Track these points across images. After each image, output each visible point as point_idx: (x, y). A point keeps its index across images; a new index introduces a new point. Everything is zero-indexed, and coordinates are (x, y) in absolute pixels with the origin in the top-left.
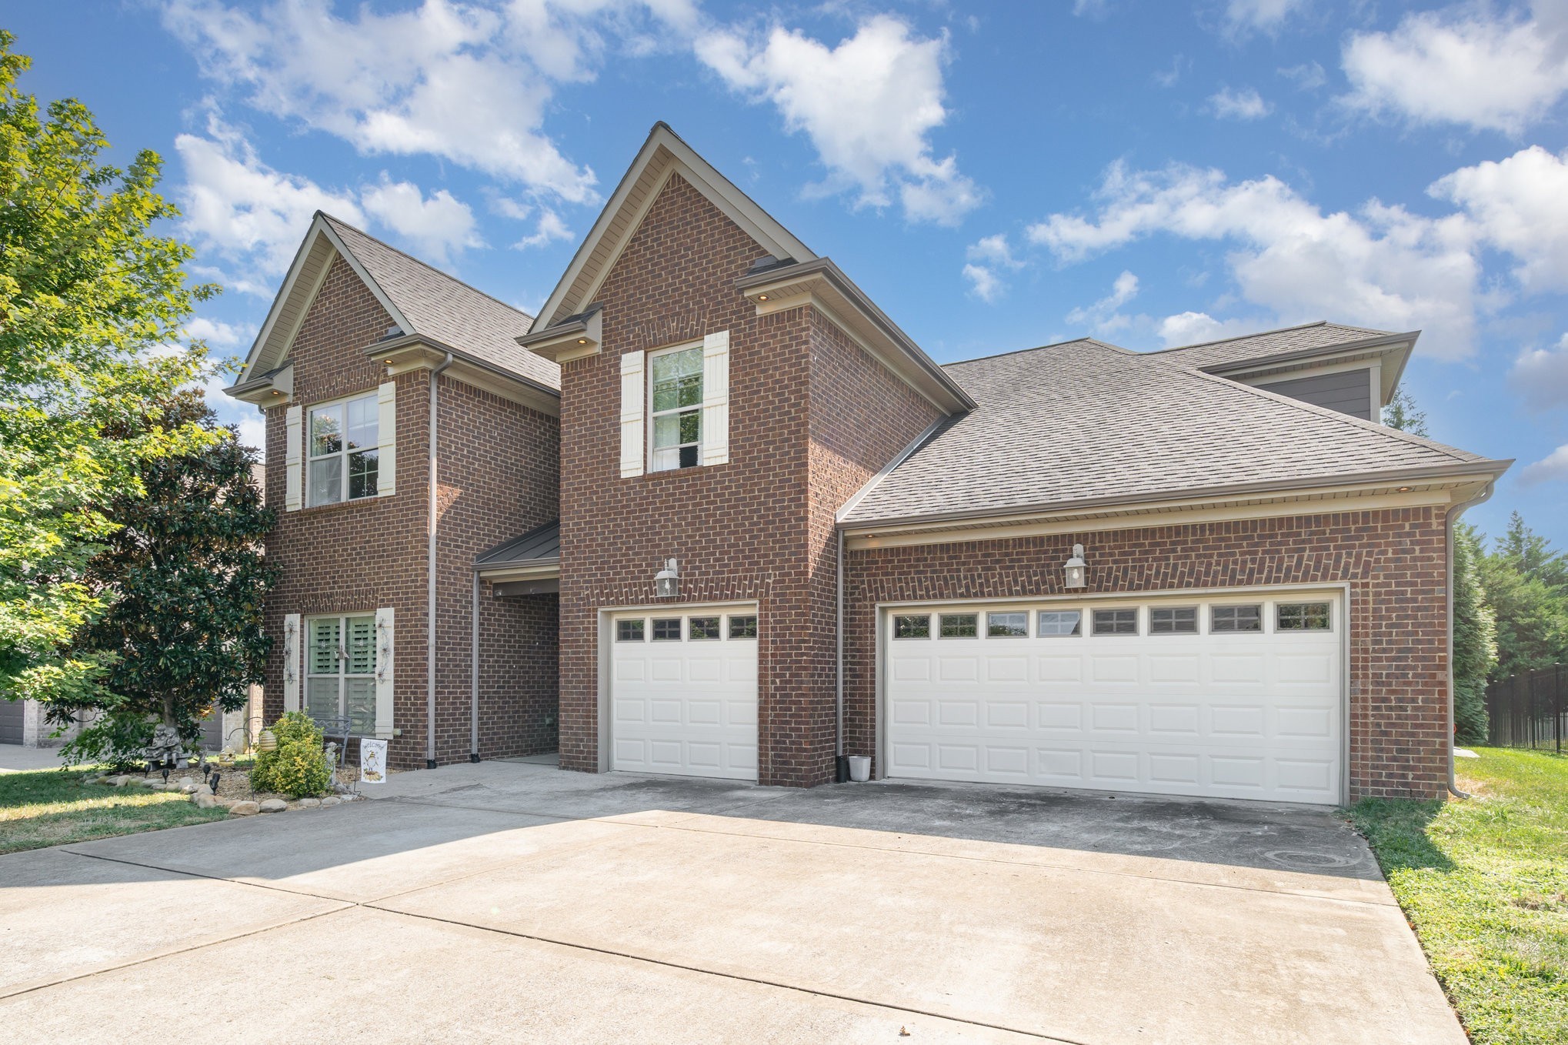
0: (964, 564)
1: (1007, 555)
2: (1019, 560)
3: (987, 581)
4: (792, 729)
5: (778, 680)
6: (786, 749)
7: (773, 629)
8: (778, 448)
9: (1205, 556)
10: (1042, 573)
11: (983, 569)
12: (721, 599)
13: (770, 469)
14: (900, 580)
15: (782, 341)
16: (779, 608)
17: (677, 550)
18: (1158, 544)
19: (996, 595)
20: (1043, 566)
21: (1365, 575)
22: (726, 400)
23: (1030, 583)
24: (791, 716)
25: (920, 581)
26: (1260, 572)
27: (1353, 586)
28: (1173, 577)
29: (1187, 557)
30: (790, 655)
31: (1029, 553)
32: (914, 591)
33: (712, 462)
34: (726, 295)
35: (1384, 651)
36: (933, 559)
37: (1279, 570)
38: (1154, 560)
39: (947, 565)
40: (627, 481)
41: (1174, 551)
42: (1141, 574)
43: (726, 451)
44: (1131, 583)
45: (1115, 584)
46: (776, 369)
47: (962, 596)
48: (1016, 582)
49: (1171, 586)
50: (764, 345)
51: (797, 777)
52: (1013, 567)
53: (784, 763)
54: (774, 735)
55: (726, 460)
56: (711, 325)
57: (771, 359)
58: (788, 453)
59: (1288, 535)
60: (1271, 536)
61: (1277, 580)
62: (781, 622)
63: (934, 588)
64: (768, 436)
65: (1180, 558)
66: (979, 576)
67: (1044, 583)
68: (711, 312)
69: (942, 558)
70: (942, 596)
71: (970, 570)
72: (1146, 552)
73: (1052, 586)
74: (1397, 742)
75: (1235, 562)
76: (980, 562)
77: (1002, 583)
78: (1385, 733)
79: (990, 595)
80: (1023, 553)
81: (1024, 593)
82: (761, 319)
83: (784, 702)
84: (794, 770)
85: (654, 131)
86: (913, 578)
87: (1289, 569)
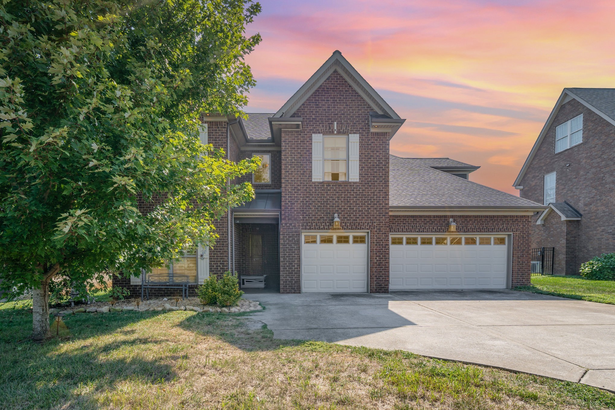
0: (418, 222)
1: (431, 220)
2: (434, 222)
3: (425, 228)
4: (383, 274)
5: (378, 258)
6: (380, 281)
7: (376, 240)
8: (378, 179)
9: (482, 224)
10: (441, 226)
11: (424, 224)
12: (356, 229)
13: (375, 186)
14: (398, 226)
15: (379, 142)
16: (378, 234)
17: (337, 211)
18: (471, 220)
19: (428, 232)
20: (441, 224)
21: (516, 231)
22: (358, 159)
23: (437, 229)
24: (382, 270)
25: (404, 226)
26: (495, 229)
27: (513, 234)
28: (475, 229)
29: (478, 224)
30: (382, 249)
31: (437, 220)
32: (403, 230)
33: (353, 181)
34: (357, 121)
35: (520, 250)
36: (408, 220)
37: (499, 229)
38: (470, 224)
39: (413, 222)
40: (314, 183)
41: (475, 222)
42: (467, 228)
43: (358, 178)
44: (464, 231)
45: (460, 230)
46: (377, 151)
47: (417, 232)
48: (433, 228)
49: (474, 232)
50: (373, 142)
51: (385, 290)
52: (432, 224)
53: (380, 285)
54: (376, 276)
55: (358, 181)
56: (352, 131)
57: (375, 148)
58: (382, 181)
59: (501, 220)
60: (497, 220)
61: (498, 232)
62: (379, 238)
63: (409, 229)
64: (374, 174)
65: (476, 224)
66: (423, 226)
67: (441, 229)
68: (351, 126)
69: (411, 220)
70: (411, 231)
71: (420, 224)
72: (468, 222)
73: (443, 230)
74: (522, 272)
75: (489, 226)
76: (423, 222)
77: (429, 229)
78: (519, 270)
79: (426, 232)
80: (435, 220)
81: (436, 231)
82: (371, 133)
83: (380, 265)
84: (383, 288)
85: (334, 53)
86: (402, 226)
87: (501, 229)
